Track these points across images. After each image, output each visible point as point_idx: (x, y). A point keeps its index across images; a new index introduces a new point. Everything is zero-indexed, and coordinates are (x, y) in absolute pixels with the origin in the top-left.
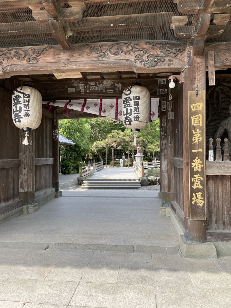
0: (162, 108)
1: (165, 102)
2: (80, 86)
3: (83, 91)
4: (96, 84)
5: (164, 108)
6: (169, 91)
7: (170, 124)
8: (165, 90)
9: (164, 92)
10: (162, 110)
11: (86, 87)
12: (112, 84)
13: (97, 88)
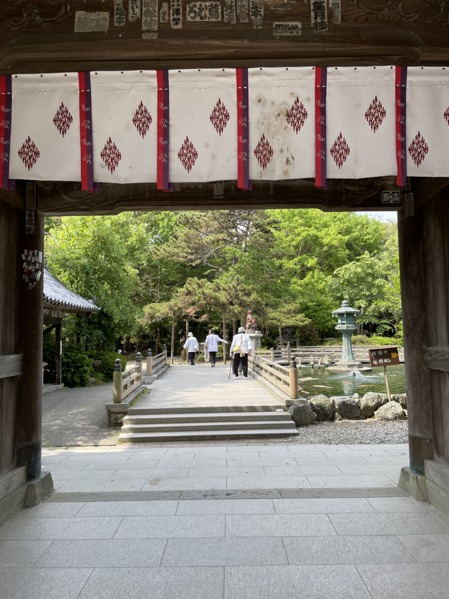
3: (151, 24)
11: (165, 5)
13: (220, 11)
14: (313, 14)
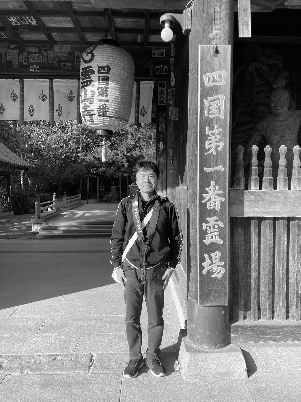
0: (159, 99)
1: (163, 89)
2: (9, 53)
3: (16, 62)
4: (39, 52)
5: (161, 99)
6: (171, 70)
7: (171, 129)
8: (164, 69)
9: (162, 70)
10: (159, 104)
11: (21, 55)
12: (69, 52)
13: (41, 58)
14: (75, 60)
